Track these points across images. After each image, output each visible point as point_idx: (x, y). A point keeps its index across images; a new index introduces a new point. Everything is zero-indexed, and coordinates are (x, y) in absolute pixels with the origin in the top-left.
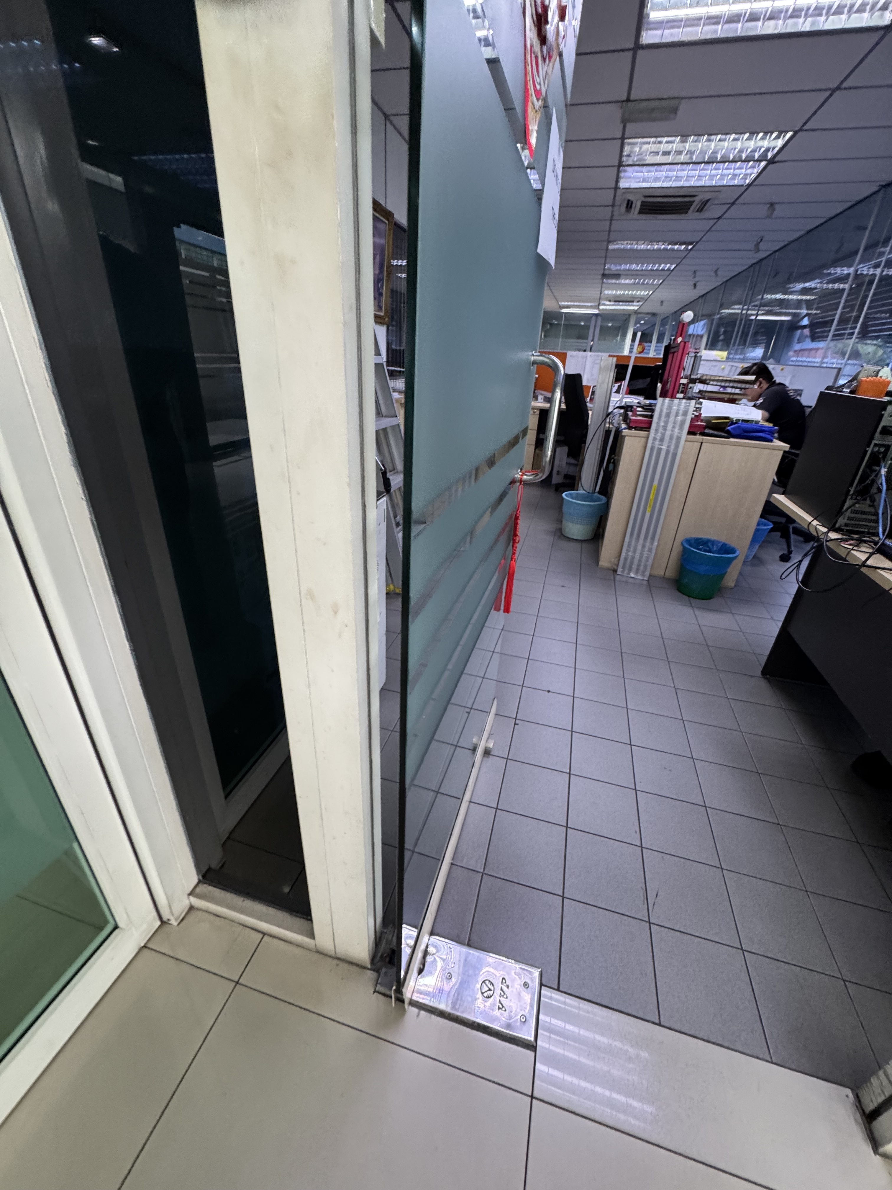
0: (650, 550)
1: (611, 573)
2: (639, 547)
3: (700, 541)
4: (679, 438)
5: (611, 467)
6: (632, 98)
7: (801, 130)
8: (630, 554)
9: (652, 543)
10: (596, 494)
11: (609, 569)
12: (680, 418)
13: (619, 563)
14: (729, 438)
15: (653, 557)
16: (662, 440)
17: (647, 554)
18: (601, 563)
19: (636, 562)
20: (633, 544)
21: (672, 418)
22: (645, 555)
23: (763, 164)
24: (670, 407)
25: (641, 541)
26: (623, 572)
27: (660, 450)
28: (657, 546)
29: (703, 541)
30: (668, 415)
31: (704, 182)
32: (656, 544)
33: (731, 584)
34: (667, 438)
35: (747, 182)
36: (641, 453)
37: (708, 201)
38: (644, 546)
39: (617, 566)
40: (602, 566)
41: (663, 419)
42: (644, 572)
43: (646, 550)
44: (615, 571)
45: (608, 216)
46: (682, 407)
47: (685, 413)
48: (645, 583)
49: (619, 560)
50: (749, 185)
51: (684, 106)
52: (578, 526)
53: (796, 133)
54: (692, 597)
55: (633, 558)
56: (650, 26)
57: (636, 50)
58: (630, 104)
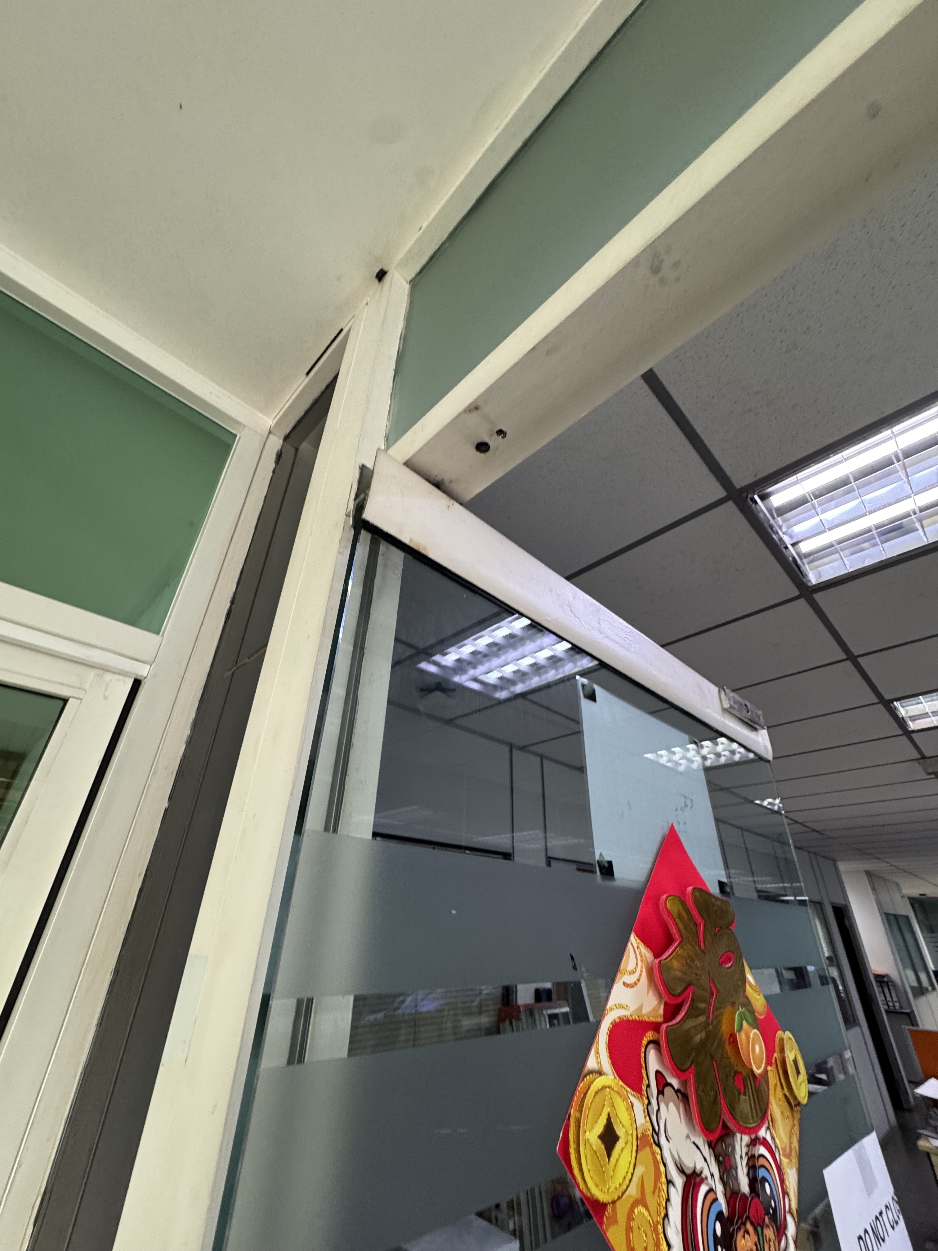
6: (927, 755)
56: (913, 718)
57: (908, 734)
58: (929, 760)
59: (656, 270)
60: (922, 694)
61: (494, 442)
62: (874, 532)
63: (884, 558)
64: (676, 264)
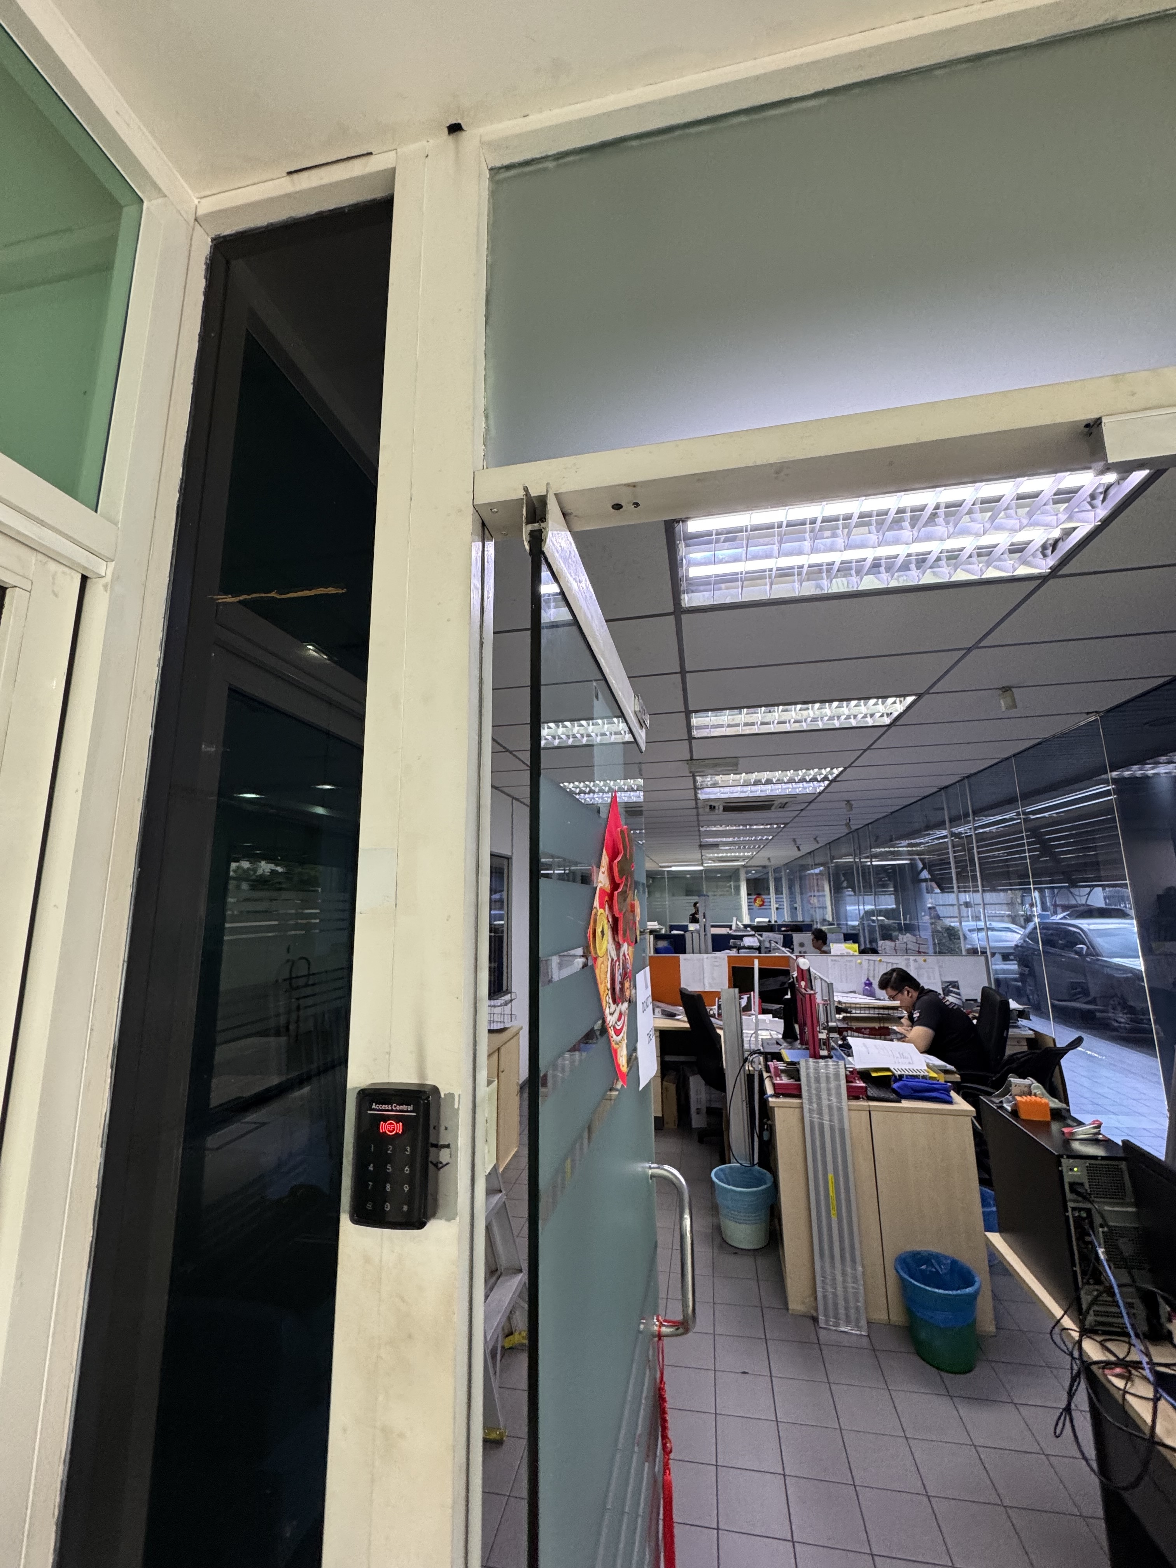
0: (855, 1280)
1: (810, 1322)
2: (839, 1278)
3: (919, 1256)
4: (840, 1109)
5: (766, 1136)
6: (695, 758)
7: (850, 766)
8: (830, 1289)
9: (854, 1268)
10: (756, 1167)
11: (804, 1316)
12: (833, 1085)
13: (817, 1304)
14: (899, 1102)
15: (862, 1291)
16: (820, 1113)
17: (853, 1288)
18: (791, 1306)
19: (841, 1303)
20: (828, 1270)
21: (823, 1085)
22: (850, 1290)
23: (827, 783)
24: (817, 1070)
25: (838, 1264)
26: (827, 1322)
27: (821, 1126)
28: (864, 1273)
29: (923, 1257)
30: (818, 1080)
31: (778, 792)
32: (860, 1268)
33: (991, 1328)
34: (825, 1110)
35: (818, 791)
36: (800, 1129)
37: (787, 803)
38: (844, 1274)
39: (816, 1310)
40: (793, 1310)
41: (813, 1085)
42: (858, 1320)
43: (849, 1279)
44: (815, 1320)
45: (695, 813)
46: (831, 1070)
47: (837, 1076)
48: (865, 1342)
49: (816, 1298)
50: (820, 793)
51: (741, 761)
52: (743, 1226)
53: (845, 769)
54: (942, 1370)
55: (835, 1295)
56: (699, 728)
57: (691, 738)
58: (694, 762)
59: (777, 473)
60: (712, 710)
61: (628, 507)
62: (714, 537)
63: (740, 600)
64: (787, 475)
